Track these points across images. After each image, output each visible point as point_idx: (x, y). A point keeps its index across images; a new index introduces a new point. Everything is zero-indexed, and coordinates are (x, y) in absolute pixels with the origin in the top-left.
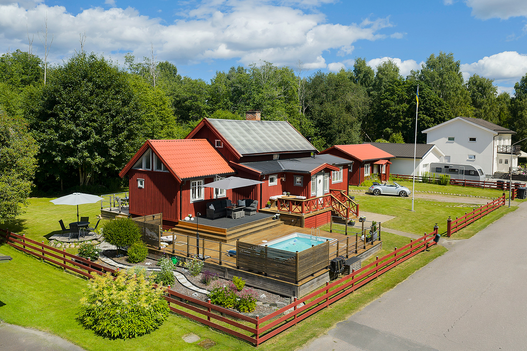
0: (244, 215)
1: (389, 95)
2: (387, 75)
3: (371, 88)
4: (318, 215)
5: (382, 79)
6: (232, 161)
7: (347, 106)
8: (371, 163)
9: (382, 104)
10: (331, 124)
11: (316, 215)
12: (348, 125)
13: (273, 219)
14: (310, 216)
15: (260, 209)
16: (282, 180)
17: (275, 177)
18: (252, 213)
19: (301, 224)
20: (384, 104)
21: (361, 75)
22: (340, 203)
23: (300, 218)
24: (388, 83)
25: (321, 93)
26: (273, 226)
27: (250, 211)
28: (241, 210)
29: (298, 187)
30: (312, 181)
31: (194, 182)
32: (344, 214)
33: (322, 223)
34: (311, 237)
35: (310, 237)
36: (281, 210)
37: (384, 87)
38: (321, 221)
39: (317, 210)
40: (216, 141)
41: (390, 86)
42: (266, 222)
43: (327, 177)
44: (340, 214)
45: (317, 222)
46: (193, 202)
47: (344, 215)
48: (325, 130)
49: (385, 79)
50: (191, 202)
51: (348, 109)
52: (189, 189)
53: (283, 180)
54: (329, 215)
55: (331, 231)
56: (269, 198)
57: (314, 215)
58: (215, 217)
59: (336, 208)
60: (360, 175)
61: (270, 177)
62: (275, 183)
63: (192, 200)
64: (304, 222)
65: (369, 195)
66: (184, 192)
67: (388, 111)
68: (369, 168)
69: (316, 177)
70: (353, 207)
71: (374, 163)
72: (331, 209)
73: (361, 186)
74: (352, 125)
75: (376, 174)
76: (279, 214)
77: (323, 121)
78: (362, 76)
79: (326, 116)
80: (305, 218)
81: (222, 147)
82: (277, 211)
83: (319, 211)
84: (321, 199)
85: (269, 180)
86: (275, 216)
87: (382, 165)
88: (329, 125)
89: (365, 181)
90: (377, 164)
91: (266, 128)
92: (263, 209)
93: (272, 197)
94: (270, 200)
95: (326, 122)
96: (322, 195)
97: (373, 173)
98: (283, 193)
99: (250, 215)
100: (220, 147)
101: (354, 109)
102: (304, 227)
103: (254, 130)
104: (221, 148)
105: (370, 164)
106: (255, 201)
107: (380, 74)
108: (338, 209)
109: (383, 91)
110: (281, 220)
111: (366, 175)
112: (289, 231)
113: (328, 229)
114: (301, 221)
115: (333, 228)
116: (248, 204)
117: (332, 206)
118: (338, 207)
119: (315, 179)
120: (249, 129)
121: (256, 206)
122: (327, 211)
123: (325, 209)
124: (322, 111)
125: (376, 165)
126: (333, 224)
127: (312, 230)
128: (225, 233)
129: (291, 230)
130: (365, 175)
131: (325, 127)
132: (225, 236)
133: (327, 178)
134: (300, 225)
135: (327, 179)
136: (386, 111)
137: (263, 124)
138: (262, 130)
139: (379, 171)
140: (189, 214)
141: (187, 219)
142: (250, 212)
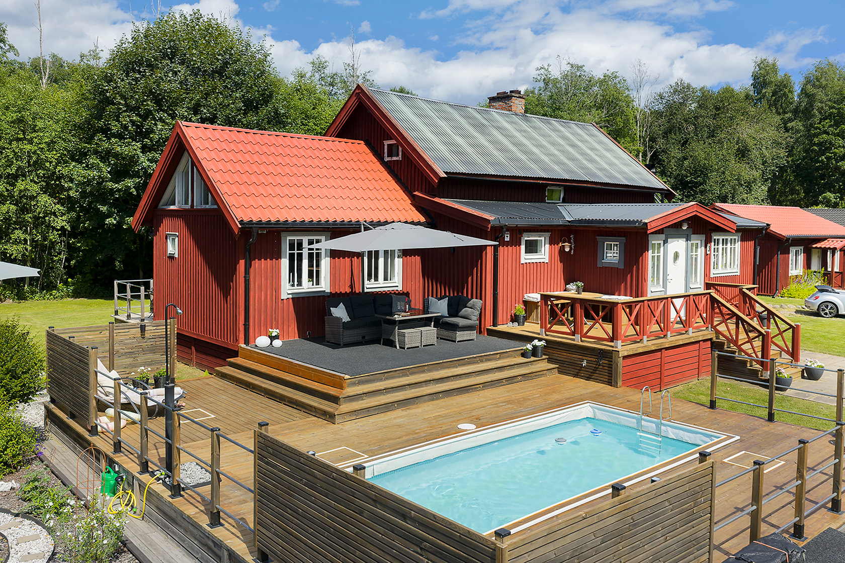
0: (434, 340)
1: (830, 126)
2: (824, 88)
3: (789, 115)
4: (667, 349)
5: (813, 95)
6: (421, 192)
7: (739, 148)
8: (807, 244)
9: (815, 144)
10: (704, 183)
11: (660, 350)
12: (742, 185)
13: (524, 355)
14: (641, 351)
15: (492, 328)
16: (562, 250)
17: (543, 239)
18: (460, 335)
19: (610, 375)
20: (820, 144)
21: (768, 91)
22: (739, 318)
23: (607, 356)
24: (829, 103)
25: (682, 123)
26: (520, 378)
27: (455, 327)
28: (426, 322)
29: (610, 270)
30: (650, 252)
31: (296, 238)
32: (755, 352)
33: (682, 376)
34: (639, 421)
35: (634, 421)
36: (549, 330)
37: (820, 112)
38: (678, 370)
39: (665, 336)
40: (386, 143)
41: (833, 107)
42: (499, 362)
43: (697, 248)
44: (741, 350)
45: (665, 373)
46: (290, 296)
47: (754, 355)
48: (692, 195)
49: (820, 94)
50: (284, 296)
51: (743, 153)
52: (279, 257)
53: (567, 250)
54: (703, 352)
55: (713, 405)
56: (523, 296)
57: (653, 348)
58: (347, 340)
59: (727, 334)
60: (780, 271)
61: (526, 239)
62: (543, 257)
63: (287, 290)
64: (621, 370)
65: (810, 317)
66: (260, 266)
67: (828, 158)
68: (801, 258)
69: (665, 242)
70: (781, 333)
71: (814, 246)
72: (709, 334)
73: (782, 297)
74: (749, 186)
75: (819, 272)
76: (543, 343)
77: (687, 177)
78: (769, 93)
79: (694, 167)
80: (625, 357)
81: (400, 158)
82: (539, 334)
83: (671, 339)
84: (678, 302)
85: (523, 247)
86: (529, 347)
87: (834, 250)
88: (701, 184)
89: (792, 286)
90: (821, 247)
91: (534, 128)
92: (500, 328)
93: (529, 295)
94: (526, 303)
95: (694, 178)
96: (682, 292)
97: (810, 269)
98: (567, 286)
99: (455, 342)
100: (395, 158)
101: (754, 153)
102: (620, 383)
103: (498, 128)
104: (397, 160)
105: (802, 248)
106: (474, 300)
107: (809, 86)
108: (734, 337)
109: (817, 120)
110: (550, 360)
111: (792, 272)
112: (567, 395)
113: (701, 397)
114: (610, 367)
115: (718, 393)
116: (455, 308)
117: (714, 327)
118: (733, 332)
119: (662, 249)
120: (483, 125)
121: (474, 315)
122: (699, 342)
123: (692, 335)
124: (685, 158)
125: (817, 250)
126: (720, 380)
127: (646, 396)
128: (342, 388)
129: (575, 393)
130: (790, 271)
131: (692, 190)
132: (335, 400)
133: (699, 249)
134: (606, 378)
135: (699, 253)
136: (823, 157)
137: (528, 121)
138: (520, 131)
139: (824, 264)
140: (270, 330)
141: (263, 341)
142: (456, 331)
